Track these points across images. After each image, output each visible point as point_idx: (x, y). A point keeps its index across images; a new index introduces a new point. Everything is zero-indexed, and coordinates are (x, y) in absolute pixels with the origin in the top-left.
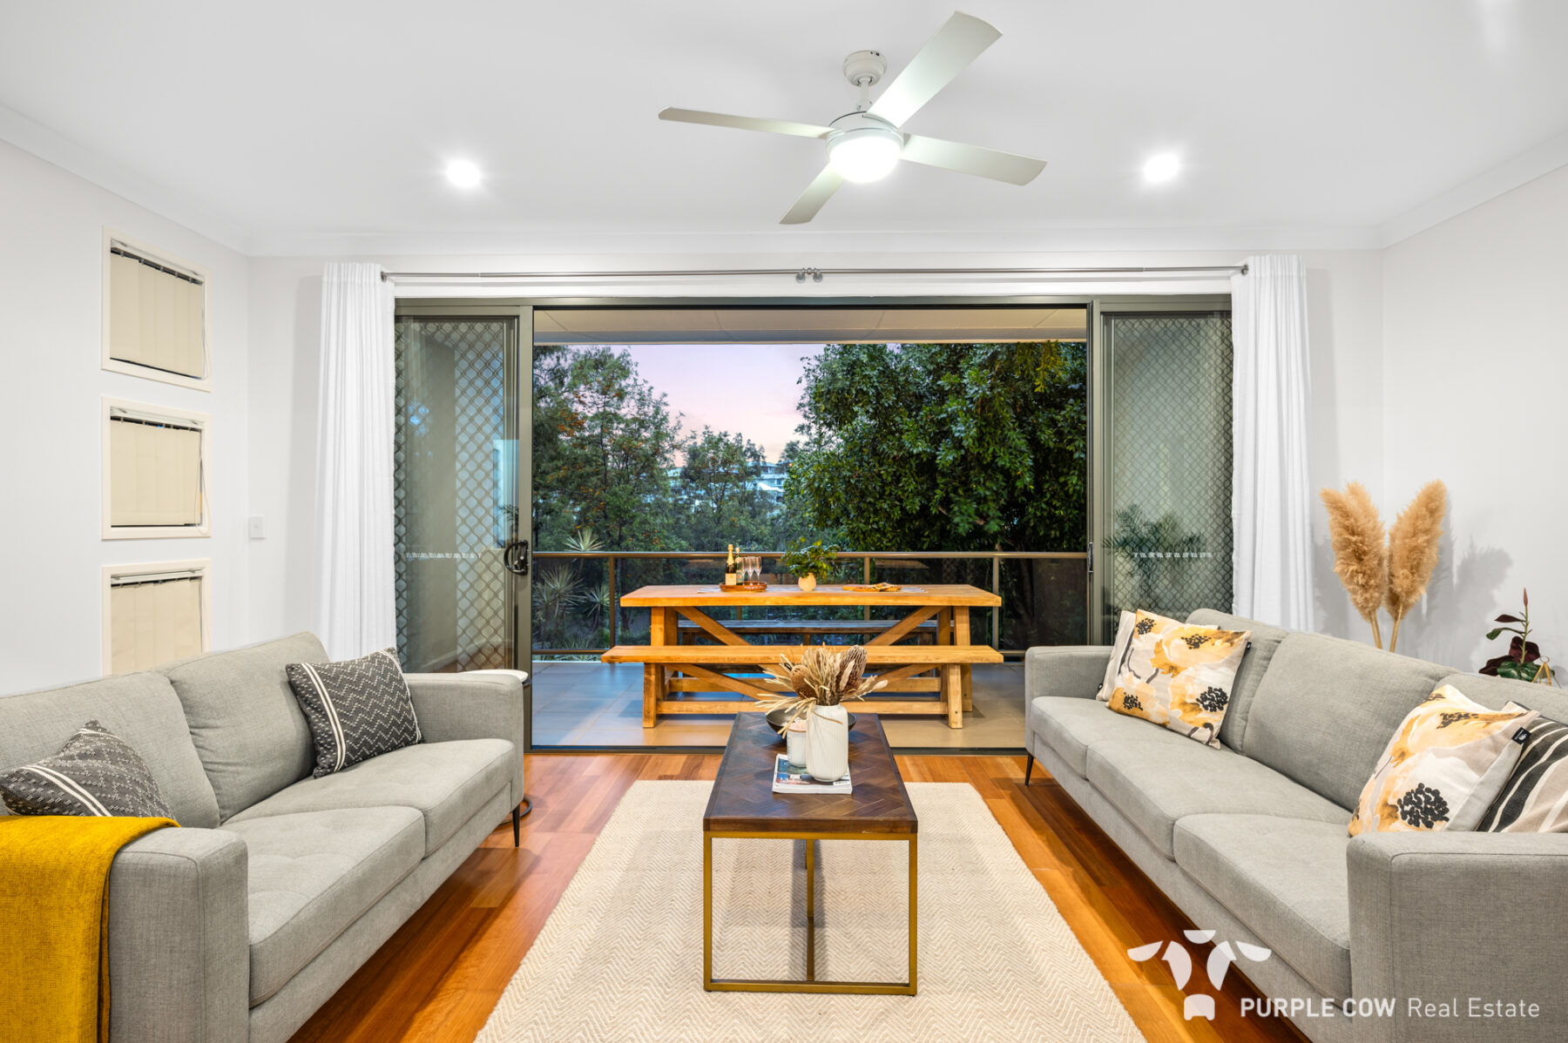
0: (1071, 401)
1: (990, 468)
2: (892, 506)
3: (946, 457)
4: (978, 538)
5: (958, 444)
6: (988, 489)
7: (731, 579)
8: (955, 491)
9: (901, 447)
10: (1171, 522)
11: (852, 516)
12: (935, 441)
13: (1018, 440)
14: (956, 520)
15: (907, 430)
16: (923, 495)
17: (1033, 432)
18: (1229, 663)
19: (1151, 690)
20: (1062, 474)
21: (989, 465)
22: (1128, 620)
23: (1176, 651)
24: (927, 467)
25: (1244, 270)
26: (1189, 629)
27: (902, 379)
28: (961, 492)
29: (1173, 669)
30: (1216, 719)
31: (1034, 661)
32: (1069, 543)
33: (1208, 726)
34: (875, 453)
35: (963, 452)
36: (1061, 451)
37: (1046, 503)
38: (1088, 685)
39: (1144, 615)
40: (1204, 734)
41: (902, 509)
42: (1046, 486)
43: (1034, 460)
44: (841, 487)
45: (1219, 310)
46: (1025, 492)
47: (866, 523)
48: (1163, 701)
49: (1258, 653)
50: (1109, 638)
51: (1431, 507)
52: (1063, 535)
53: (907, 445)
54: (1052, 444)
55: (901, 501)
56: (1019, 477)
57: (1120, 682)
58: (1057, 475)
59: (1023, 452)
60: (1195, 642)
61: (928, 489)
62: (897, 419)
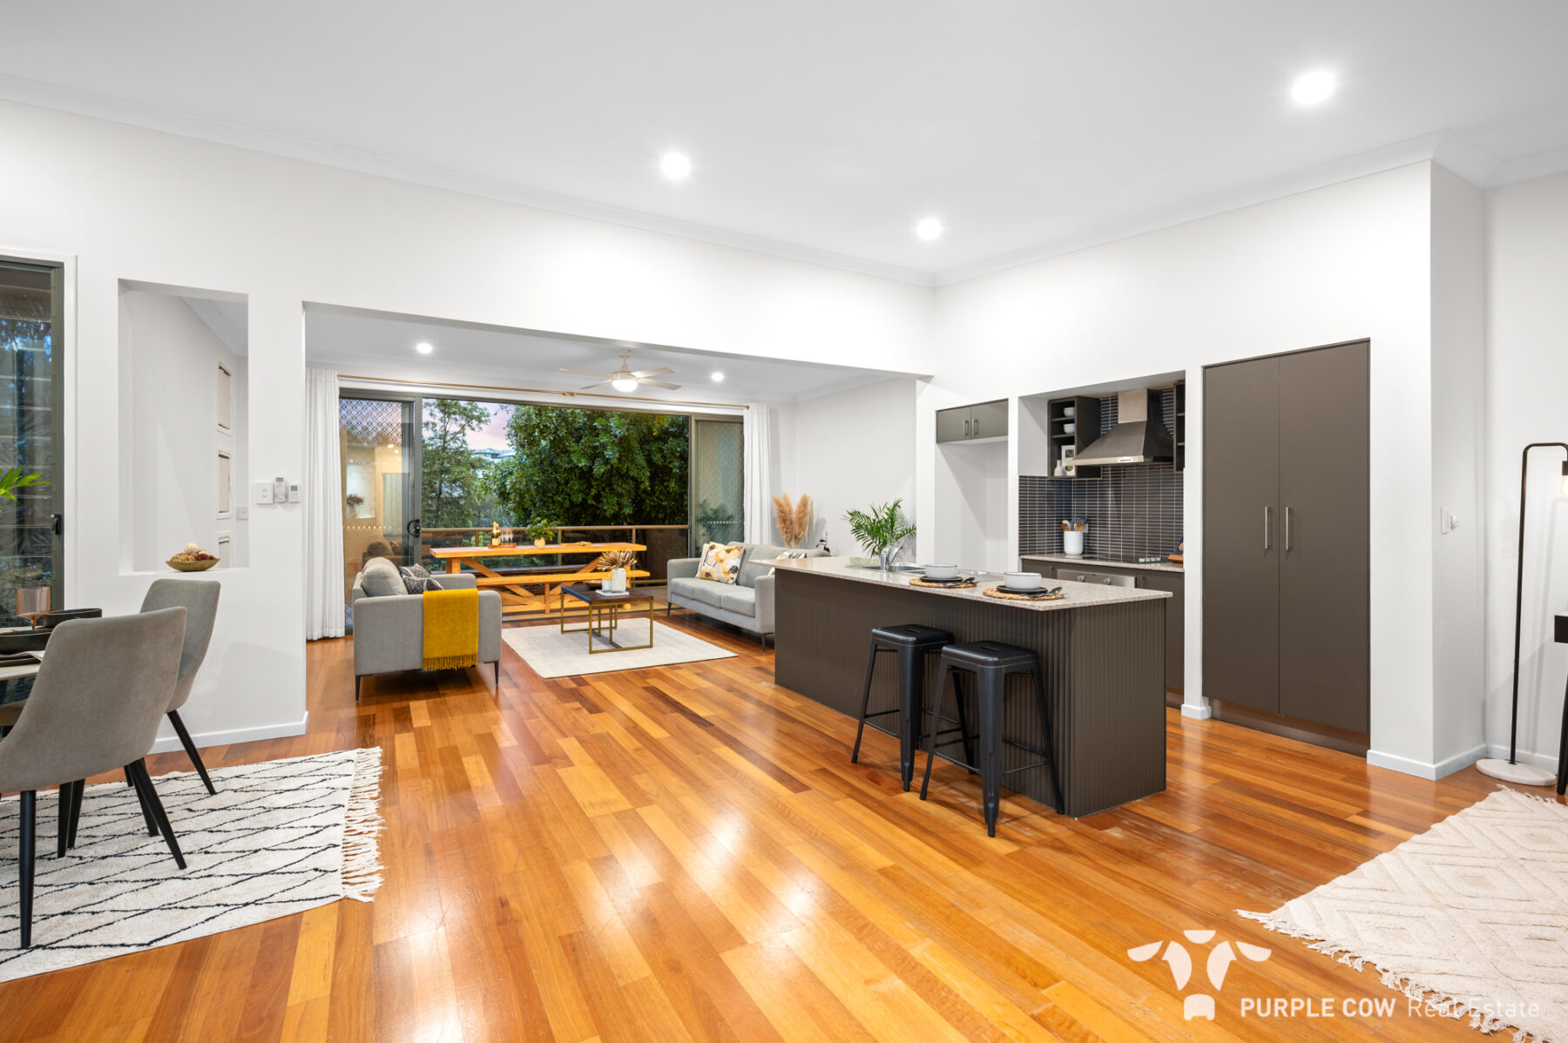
0: (671, 439)
1: (625, 476)
2: (564, 499)
3: (599, 469)
4: (616, 518)
5: (607, 461)
6: (624, 489)
7: (495, 542)
8: (604, 490)
9: (570, 461)
10: (722, 509)
11: (537, 505)
12: (593, 458)
13: (641, 460)
14: (605, 508)
15: (574, 452)
16: (583, 492)
17: (649, 455)
18: (739, 557)
19: (715, 569)
20: (666, 481)
21: (624, 475)
22: (706, 547)
23: (723, 555)
24: (586, 475)
25: (748, 407)
26: (727, 547)
27: (570, 419)
28: (607, 490)
29: (722, 561)
30: (735, 576)
31: (671, 564)
32: (669, 520)
33: (732, 578)
34: (551, 464)
35: (609, 467)
36: (666, 467)
37: (657, 498)
38: (693, 572)
39: (712, 543)
40: (731, 581)
41: (571, 501)
42: (657, 487)
43: (651, 472)
44: (532, 487)
45: (739, 421)
46: (645, 491)
47: (548, 510)
48: (718, 573)
49: (748, 553)
50: (698, 555)
51: (804, 503)
52: (666, 515)
53: (575, 461)
54: (660, 463)
55: (569, 495)
56: (642, 482)
57: (704, 568)
58: (663, 481)
59: (644, 468)
60: (728, 551)
61: (586, 488)
62: (567, 444)
